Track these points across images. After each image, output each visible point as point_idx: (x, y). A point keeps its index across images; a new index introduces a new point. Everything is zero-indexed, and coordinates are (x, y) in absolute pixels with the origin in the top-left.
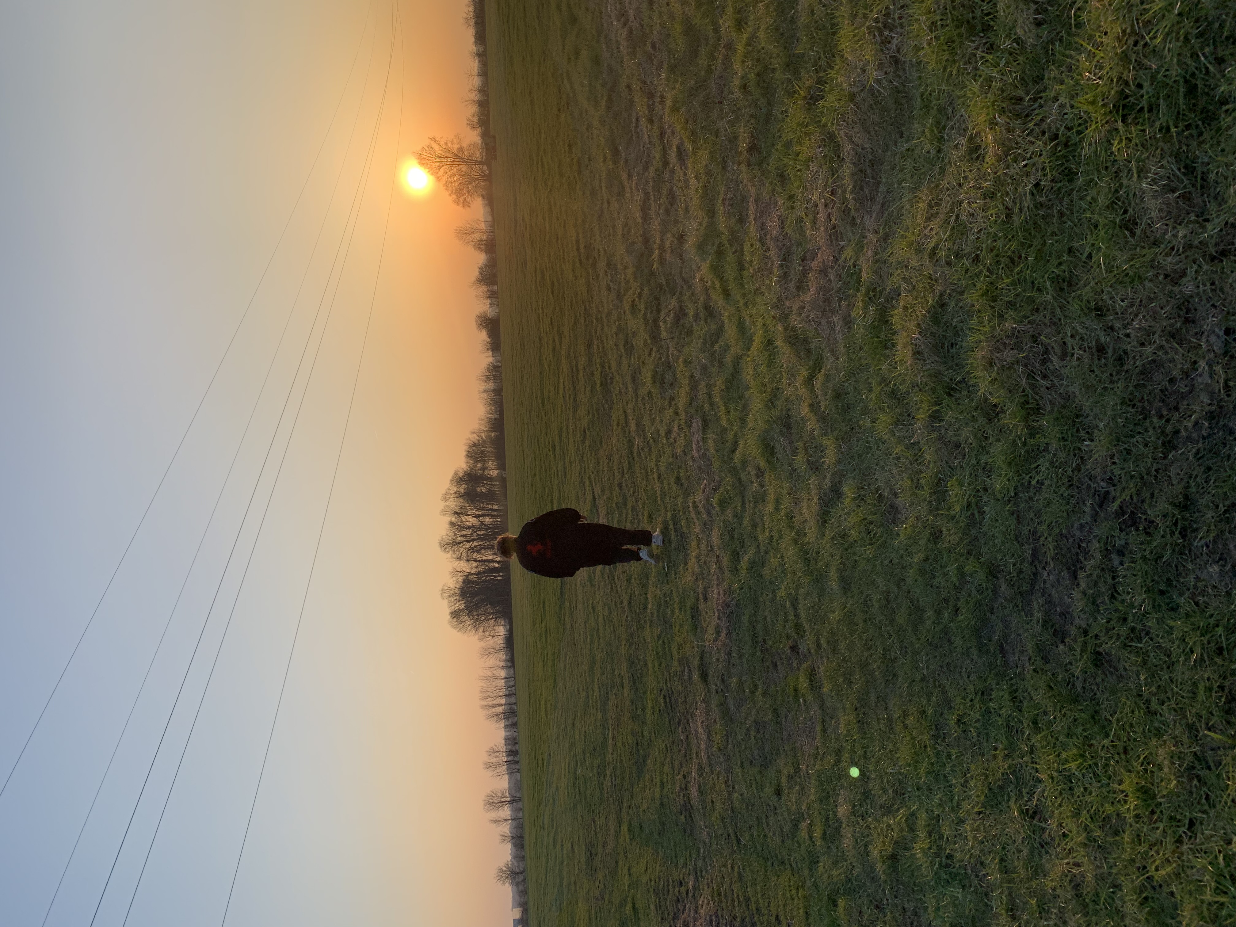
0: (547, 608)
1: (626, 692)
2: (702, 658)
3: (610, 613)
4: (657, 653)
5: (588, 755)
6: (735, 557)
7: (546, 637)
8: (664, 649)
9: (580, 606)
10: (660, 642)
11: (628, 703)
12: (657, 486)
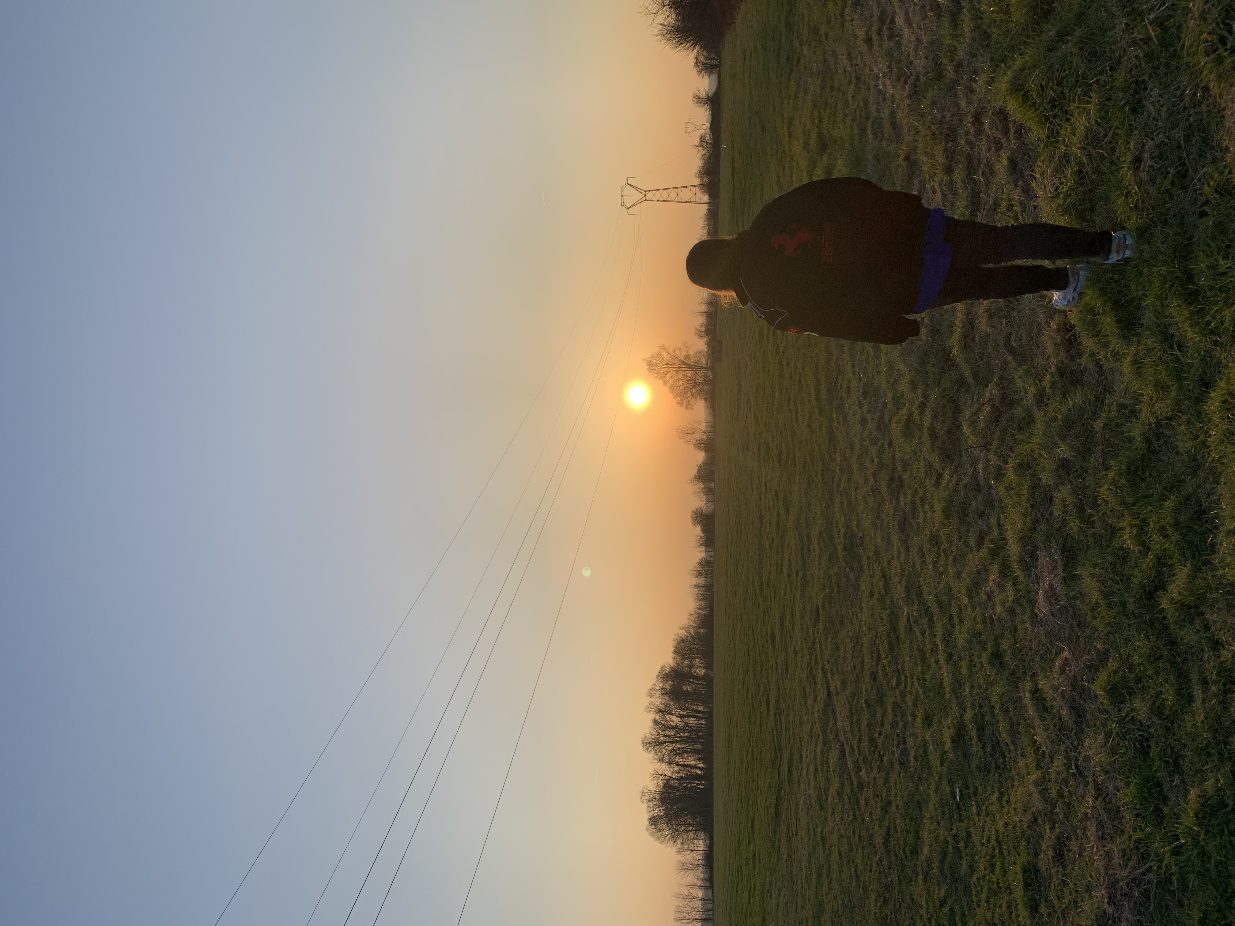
0: (757, 828)
6: (1155, 791)
9: (802, 832)
10: (946, 911)
12: (945, 672)
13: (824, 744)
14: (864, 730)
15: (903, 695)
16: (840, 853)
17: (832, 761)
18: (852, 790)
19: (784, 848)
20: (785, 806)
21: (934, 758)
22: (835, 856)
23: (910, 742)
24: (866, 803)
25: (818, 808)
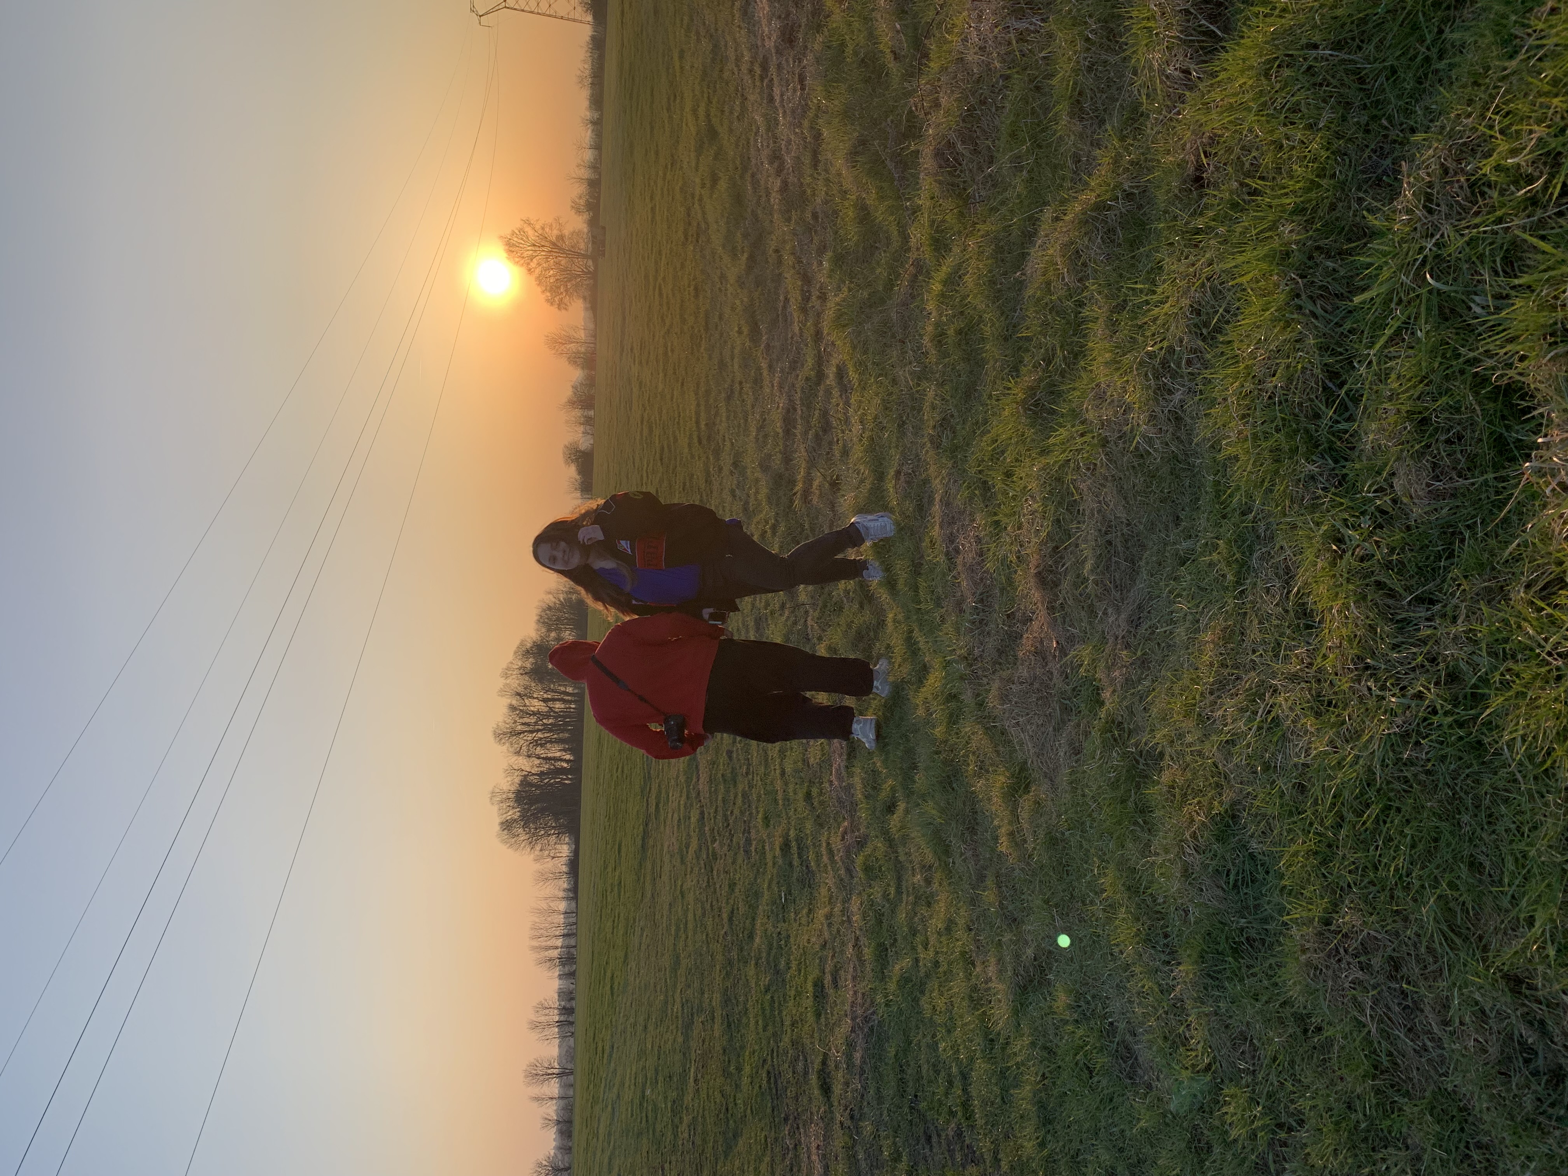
0: (623, 854)
1: (717, 1034)
2: (824, 1063)
3: (704, 915)
4: (763, 1009)
5: (660, 1078)
6: (882, 955)
7: (619, 893)
8: (772, 1009)
9: (665, 878)
10: (768, 997)
11: (718, 1048)
12: (779, 784)
13: (688, 798)
14: (720, 803)
15: (751, 786)
16: (695, 915)
17: (693, 820)
18: (708, 857)
19: (648, 887)
20: (651, 842)
21: (769, 856)
22: (690, 916)
23: (753, 835)
24: (718, 877)
25: (679, 860)
